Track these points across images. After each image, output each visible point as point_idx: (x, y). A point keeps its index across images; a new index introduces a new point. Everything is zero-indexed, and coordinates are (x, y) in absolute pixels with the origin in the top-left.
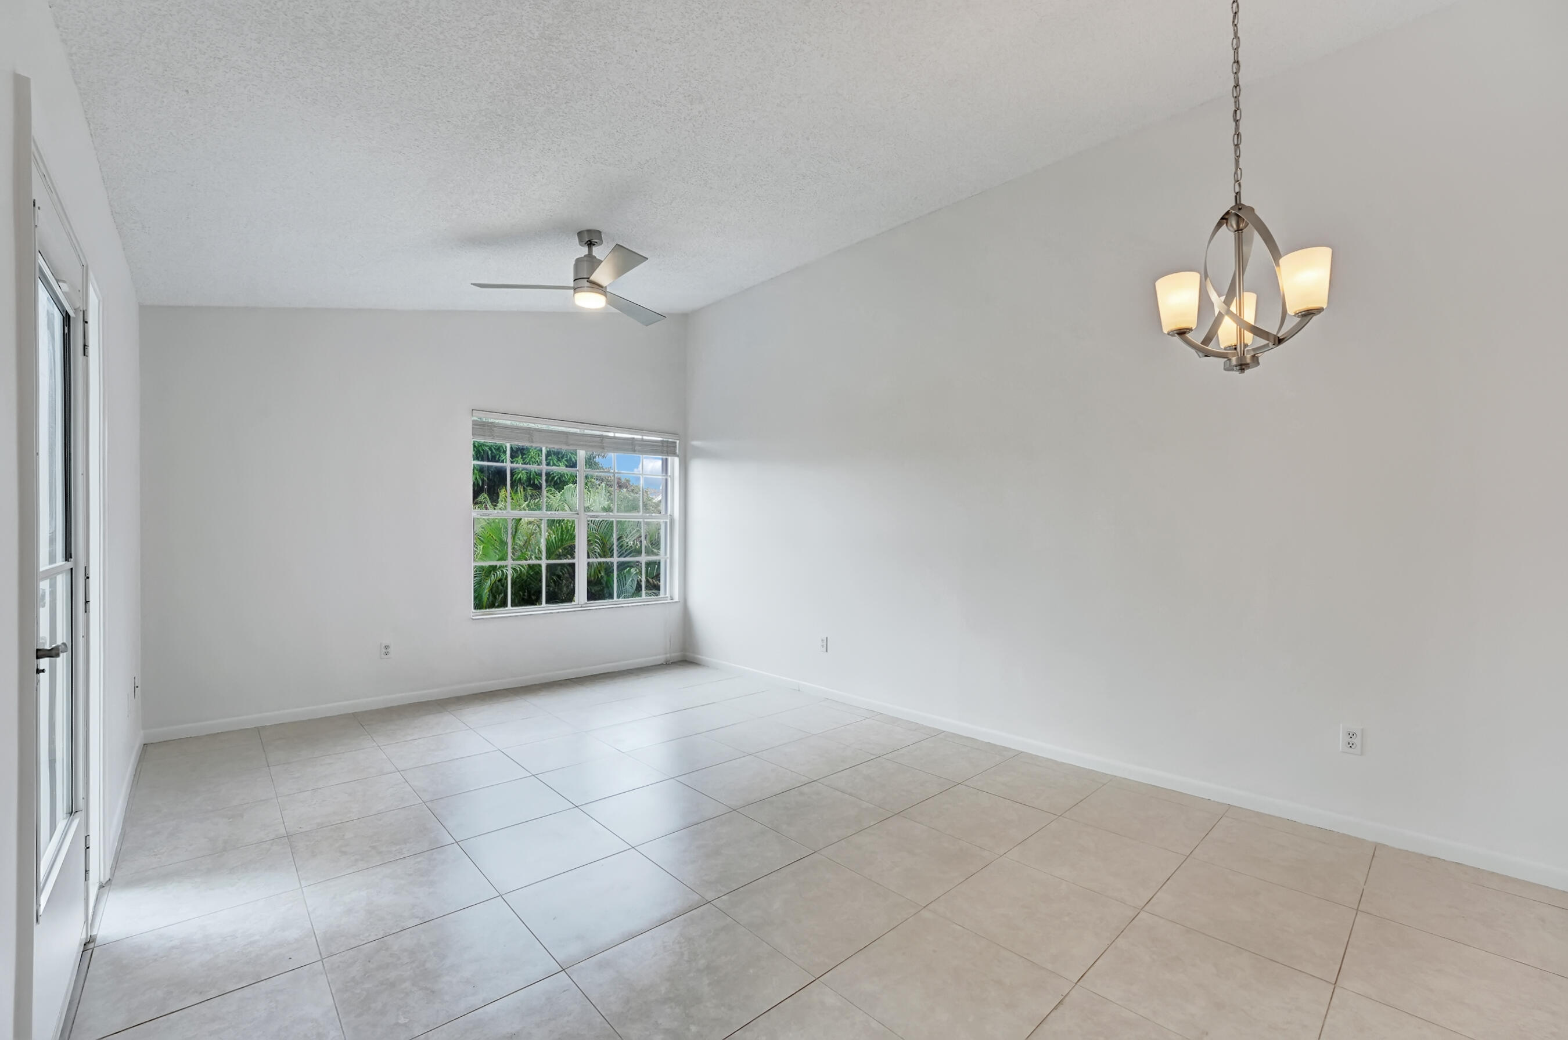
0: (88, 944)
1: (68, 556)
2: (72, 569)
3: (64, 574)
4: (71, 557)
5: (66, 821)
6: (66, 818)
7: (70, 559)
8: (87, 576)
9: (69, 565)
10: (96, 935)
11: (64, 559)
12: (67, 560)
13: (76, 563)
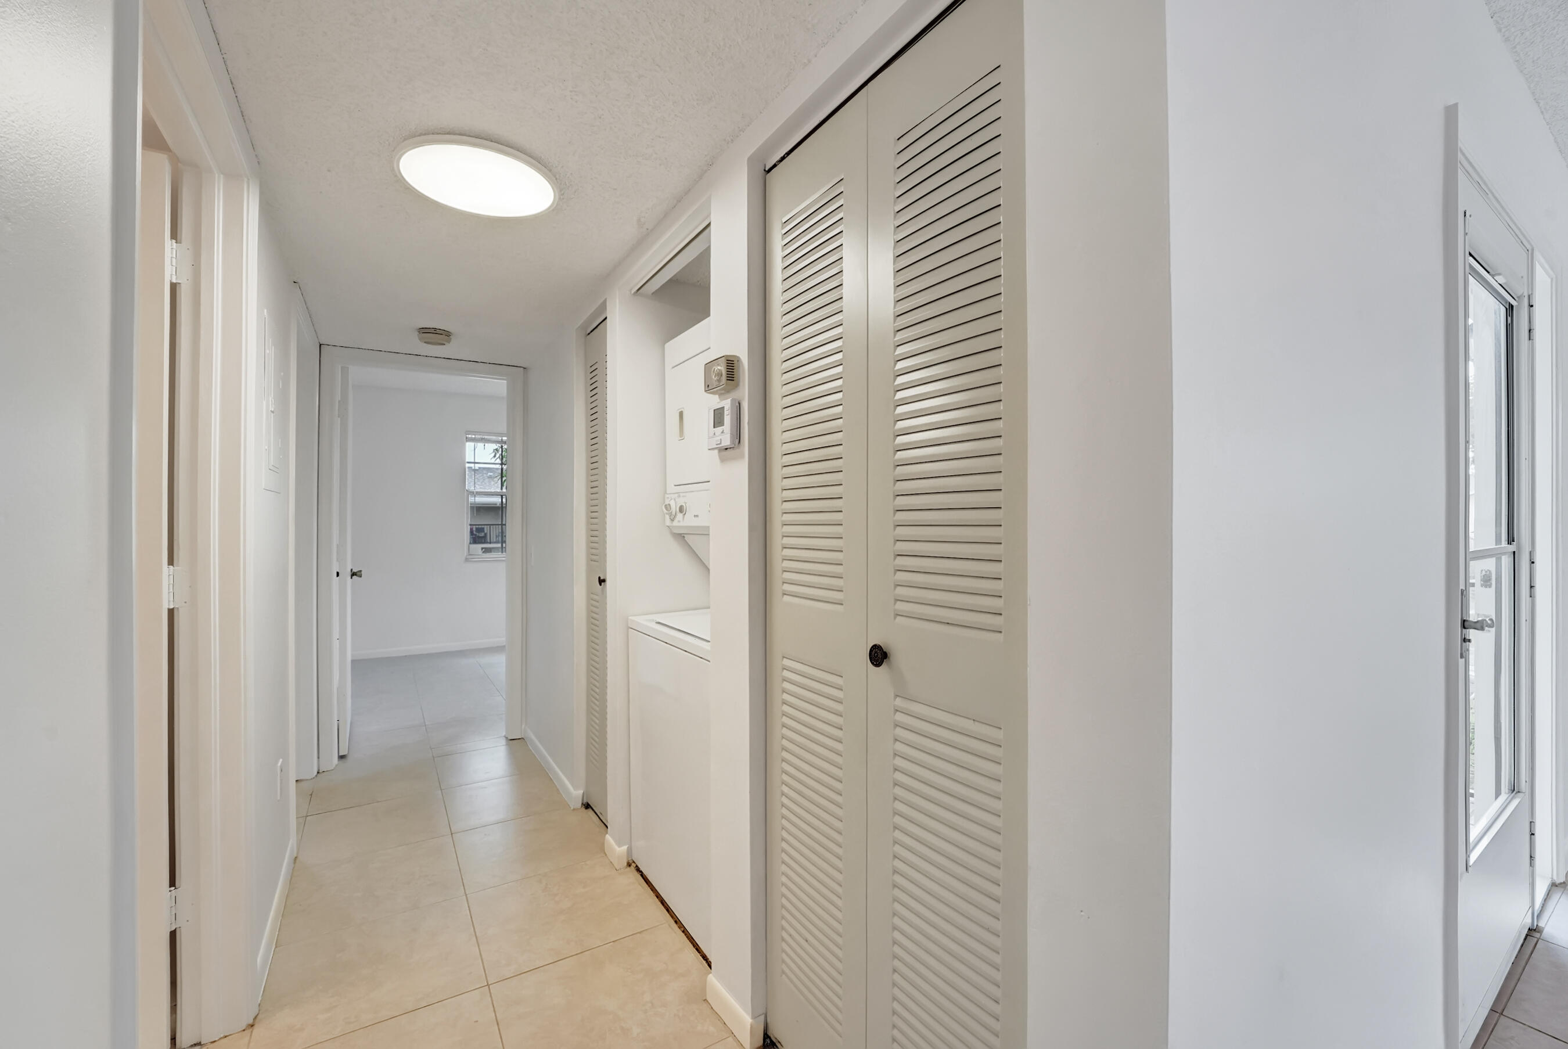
0: (1532, 932)
1: (1511, 540)
2: (1514, 552)
3: (1507, 556)
4: (1513, 541)
5: (1507, 796)
6: (1508, 793)
7: (1512, 543)
8: (1532, 561)
9: (1512, 548)
10: (1543, 928)
11: (1507, 543)
12: (1509, 543)
13: (1519, 547)
